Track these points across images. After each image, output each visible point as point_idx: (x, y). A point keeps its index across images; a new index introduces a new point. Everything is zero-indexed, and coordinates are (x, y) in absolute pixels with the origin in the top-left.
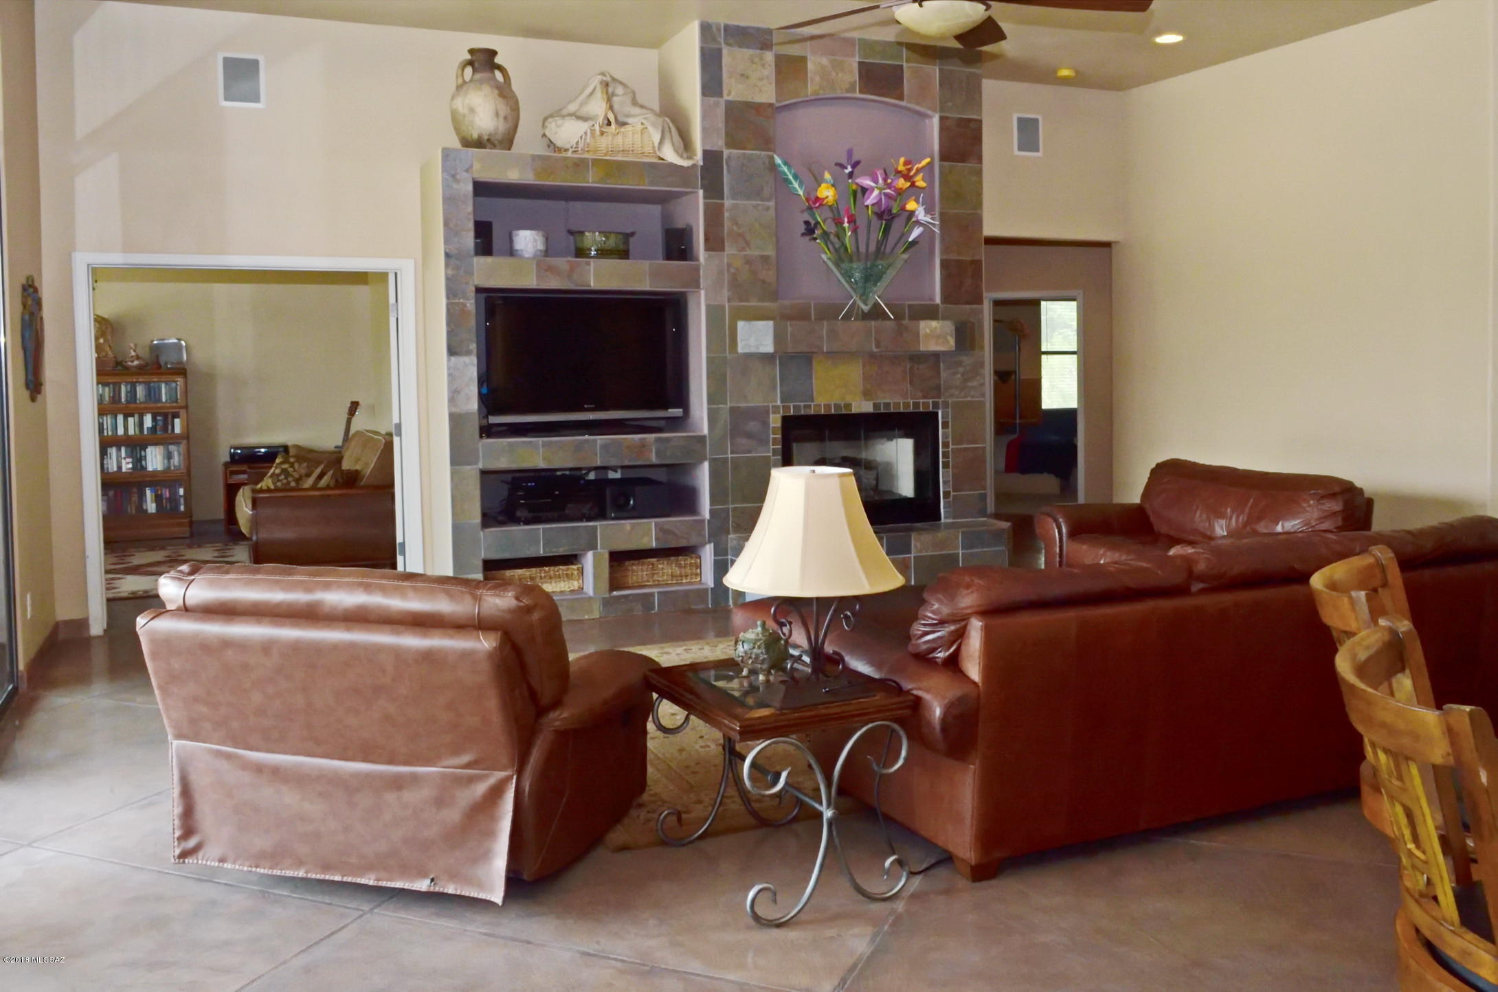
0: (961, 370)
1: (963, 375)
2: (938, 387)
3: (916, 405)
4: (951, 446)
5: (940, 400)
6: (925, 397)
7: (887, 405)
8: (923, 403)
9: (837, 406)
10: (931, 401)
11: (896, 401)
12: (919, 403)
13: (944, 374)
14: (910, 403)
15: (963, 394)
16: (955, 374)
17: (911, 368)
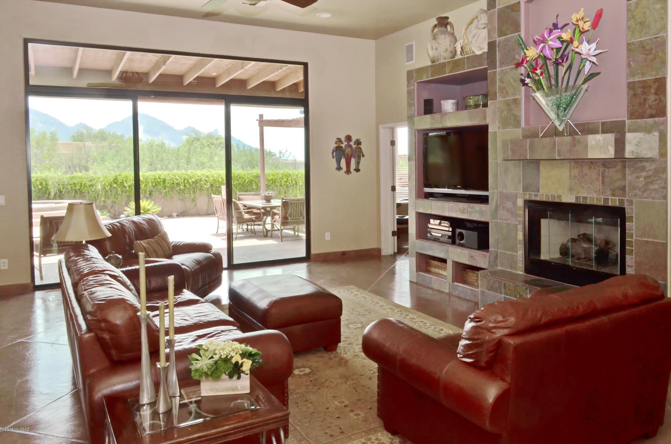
0: (644, 174)
1: (646, 178)
2: (623, 189)
3: (606, 200)
4: (634, 238)
5: (625, 199)
6: (613, 195)
7: (585, 198)
8: (611, 199)
9: (553, 196)
10: (617, 198)
11: (591, 196)
12: (608, 199)
13: (629, 178)
14: (601, 198)
15: (645, 195)
16: (638, 177)
17: (603, 173)
